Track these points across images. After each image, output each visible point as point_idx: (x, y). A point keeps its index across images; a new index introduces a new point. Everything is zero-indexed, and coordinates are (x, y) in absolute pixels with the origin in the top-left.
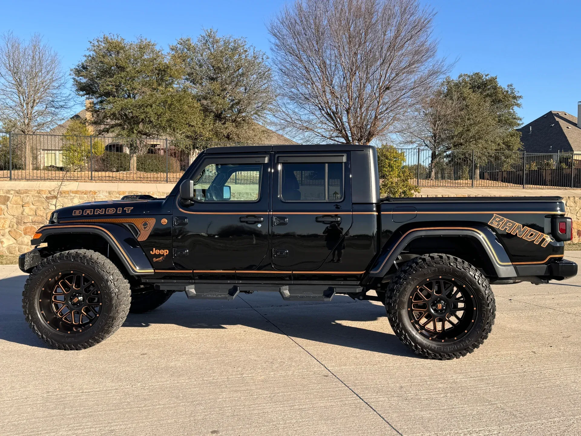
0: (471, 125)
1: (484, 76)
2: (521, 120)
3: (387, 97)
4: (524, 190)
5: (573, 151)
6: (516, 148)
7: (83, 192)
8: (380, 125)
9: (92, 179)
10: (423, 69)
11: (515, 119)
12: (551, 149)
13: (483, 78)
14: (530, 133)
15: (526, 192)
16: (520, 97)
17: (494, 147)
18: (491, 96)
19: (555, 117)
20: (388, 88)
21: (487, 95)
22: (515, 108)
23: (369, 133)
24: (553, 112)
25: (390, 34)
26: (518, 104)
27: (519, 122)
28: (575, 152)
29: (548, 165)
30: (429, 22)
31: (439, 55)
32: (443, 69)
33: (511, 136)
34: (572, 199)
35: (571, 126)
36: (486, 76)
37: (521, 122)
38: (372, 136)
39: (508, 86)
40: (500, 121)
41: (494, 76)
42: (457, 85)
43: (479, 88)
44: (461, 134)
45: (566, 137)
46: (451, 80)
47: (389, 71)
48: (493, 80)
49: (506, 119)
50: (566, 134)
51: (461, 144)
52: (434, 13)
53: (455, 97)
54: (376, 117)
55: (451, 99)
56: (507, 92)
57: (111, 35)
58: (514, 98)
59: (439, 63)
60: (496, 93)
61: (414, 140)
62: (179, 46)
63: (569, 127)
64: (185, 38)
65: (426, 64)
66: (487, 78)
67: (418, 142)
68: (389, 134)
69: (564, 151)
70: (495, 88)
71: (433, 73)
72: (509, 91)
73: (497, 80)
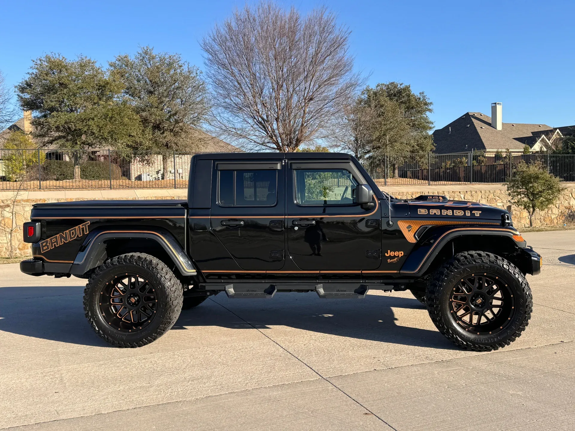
0: (387, 130)
1: (399, 86)
2: (433, 123)
3: (312, 107)
4: (430, 187)
5: (486, 149)
6: (429, 148)
7: (34, 201)
8: (307, 132)
9: (40, 188)
10: (343, 82)
11: (427, 123)
12: (466, 148)
13: (398, 87)
14: (450, 133)
15: (430, 189)
16: (431, 103)
17: (409, 148)
18: (405, 103)
19: (472, 118)
20: (311, 99)
21: (402, 102)
22: (428, 113)
23: (297, 140)
24: (470, 114)
25: (312, 51)
26: (430, 109)
27: (431, 125)
28: (487, 150)
29: (461, 163)
30: (344, 40)
31: (355, 70)
32: (359, 82)
33: (425, 138)
34: (469, 193)
35: (485, 126)
36: (401, 85)
37: (433, 126)
38: (300, 142)
39: (420, 94)
40: (414, 125)
41: (408, 85)
42: (375, 94)
43: (395, 95)
44: (379, 139)
45: (480, 137)
46: (371, 89)
47: (312, 84)
48: (407, 89)
49: (419, 123)
50: (479, 133)
51: (379, 147)
52: (349, 31)
53: (373, 105)
54: (302, 125)
55: (370, 106)
56: (420, 99)
57: (53, 53)
58: (426, 104)
59: (356, 77)
60: (409, 100)
61: (339, 144)
62: (117, 62)
63: (483, 127)
64: (123, 55)
65: (344, 77)
66: (402, 87)
67: (342, 146)
68: (316, 139)
69: (477, 150)
70: (409, 96)
71: (351, 86)
72: (421, 98)
73: (410, 88)
